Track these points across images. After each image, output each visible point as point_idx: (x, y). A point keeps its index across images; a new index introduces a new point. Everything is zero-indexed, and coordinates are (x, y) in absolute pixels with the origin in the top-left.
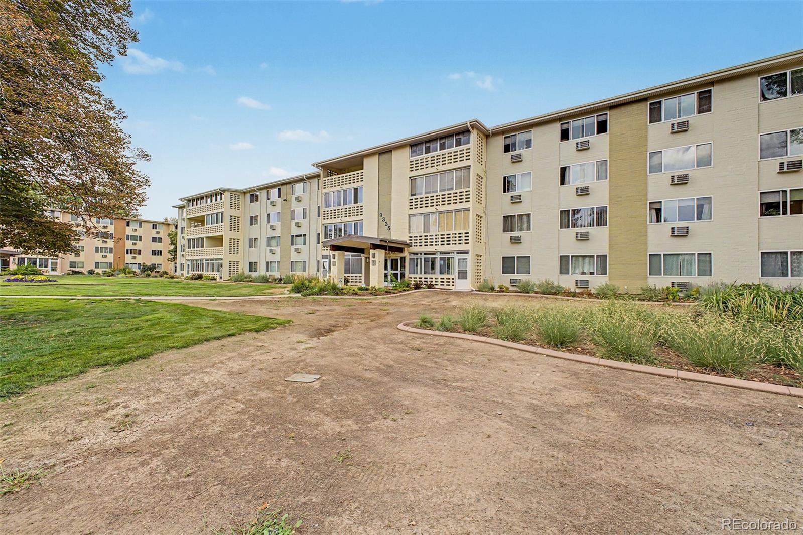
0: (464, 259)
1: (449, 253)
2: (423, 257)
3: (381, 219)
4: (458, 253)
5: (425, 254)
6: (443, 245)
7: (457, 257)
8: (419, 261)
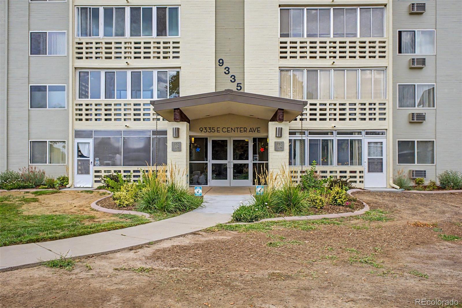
0: (376, 143)
1: (351, 133)
2: (307, 138)
3: (222, 70)
4: (367, 133)
5: (310, 133)
6: (344, 119)
7: (366, 140)
8: (298, 144)
